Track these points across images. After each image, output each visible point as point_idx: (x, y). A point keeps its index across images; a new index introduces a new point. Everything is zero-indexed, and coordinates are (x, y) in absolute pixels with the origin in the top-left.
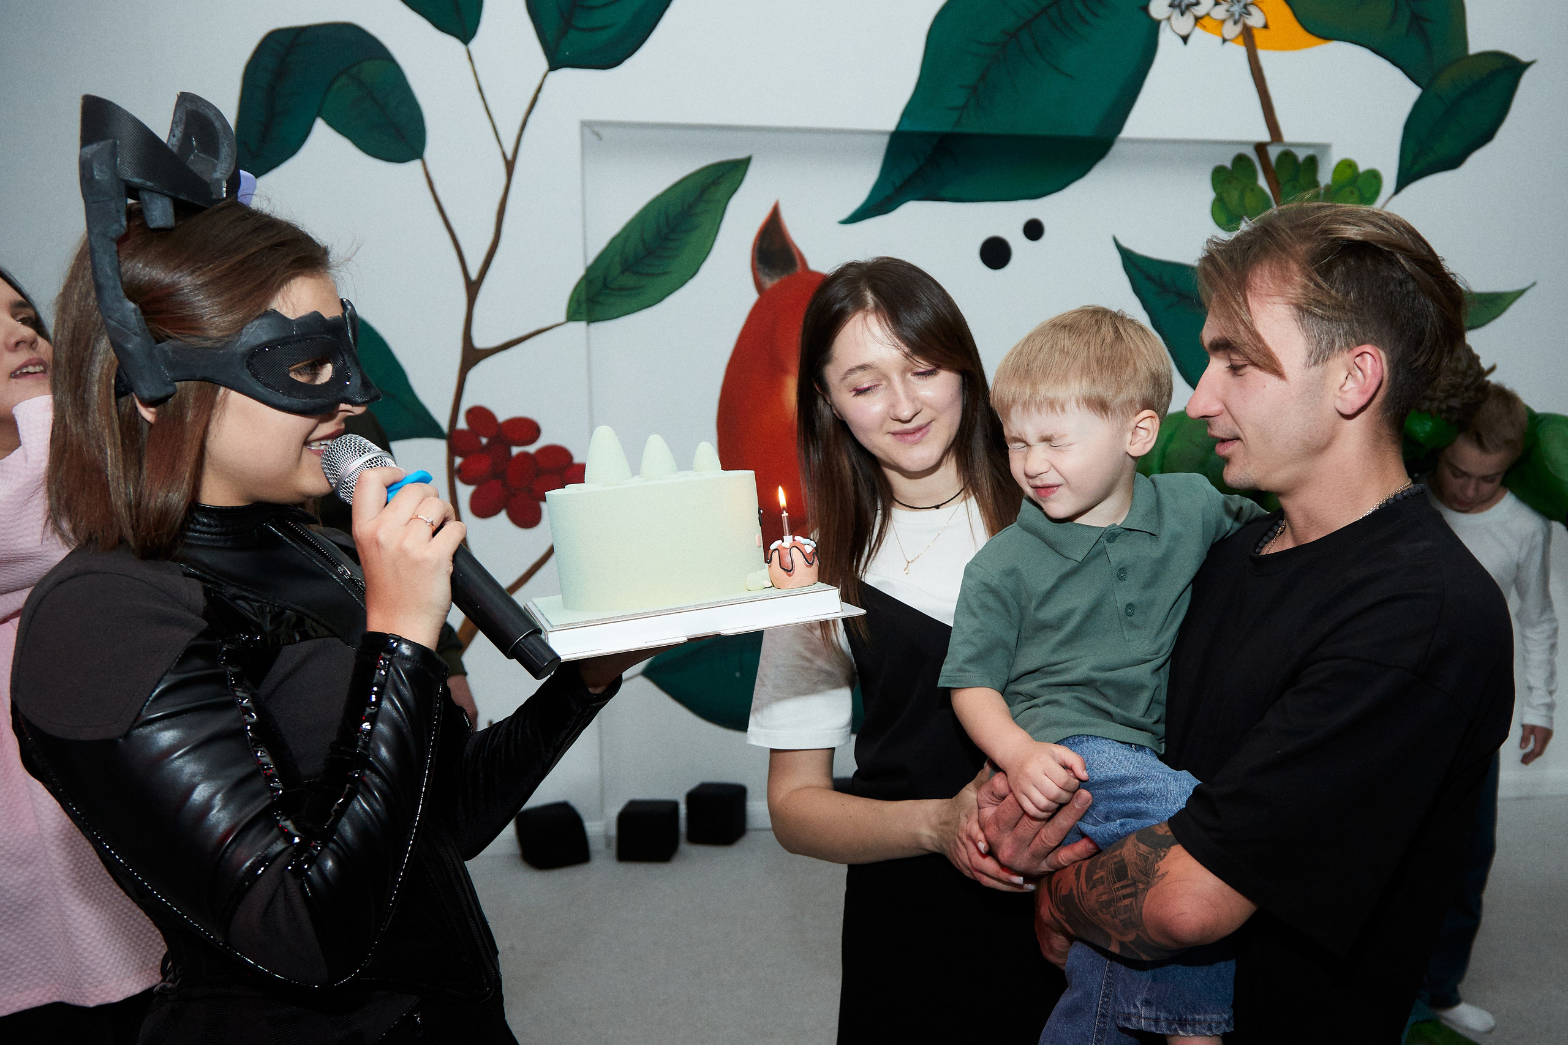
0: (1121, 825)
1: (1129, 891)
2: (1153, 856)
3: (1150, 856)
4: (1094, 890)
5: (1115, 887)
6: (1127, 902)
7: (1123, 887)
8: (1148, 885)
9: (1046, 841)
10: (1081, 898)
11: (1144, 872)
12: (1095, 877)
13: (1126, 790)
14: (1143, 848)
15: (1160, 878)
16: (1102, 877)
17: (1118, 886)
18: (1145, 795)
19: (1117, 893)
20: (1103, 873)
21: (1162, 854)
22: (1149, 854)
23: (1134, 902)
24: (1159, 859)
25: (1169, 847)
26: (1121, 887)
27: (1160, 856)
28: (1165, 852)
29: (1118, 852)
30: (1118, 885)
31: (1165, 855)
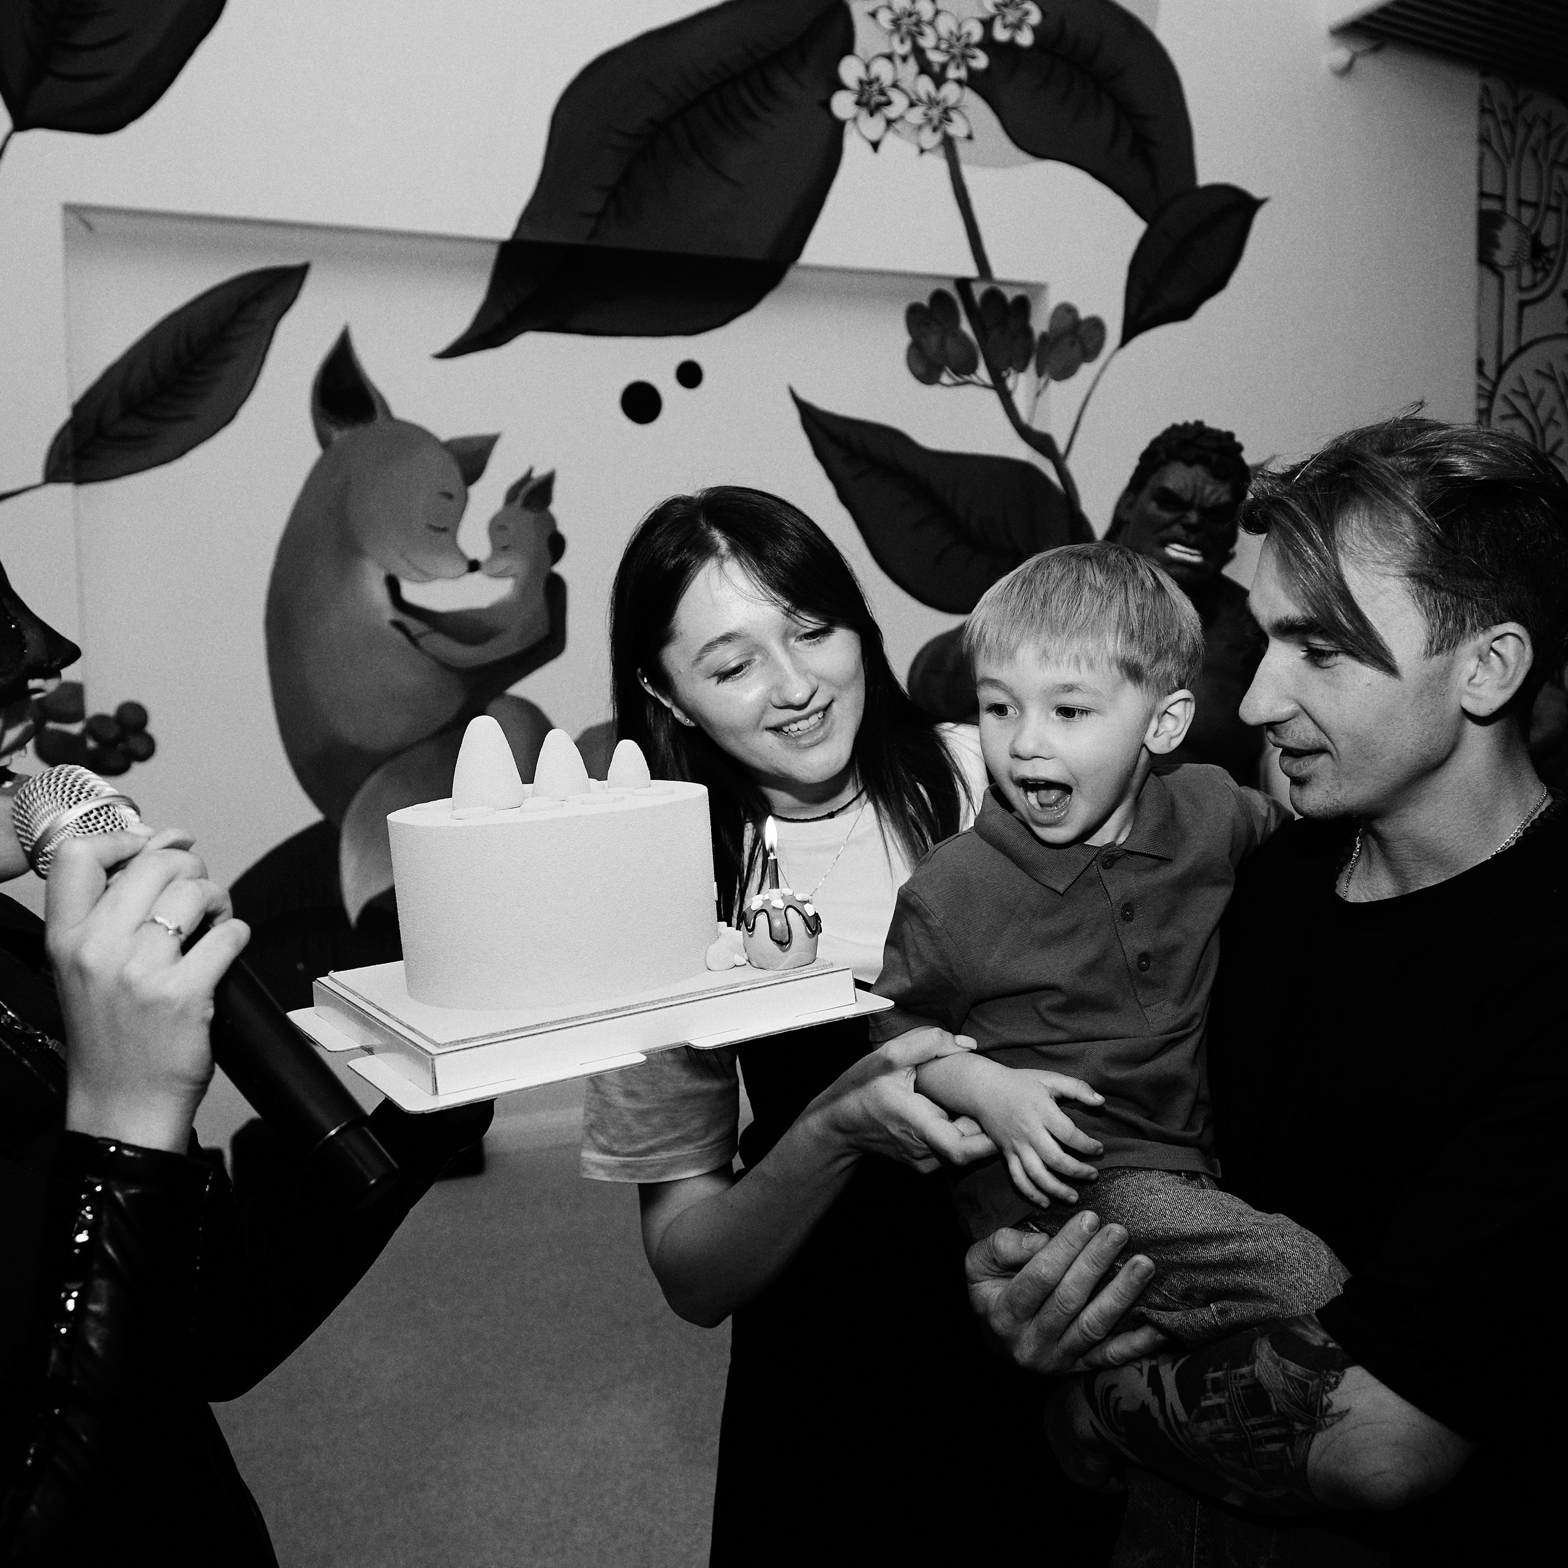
0: (1222, 1312)
1: (1275, 1431)
2: (1316, 1381)
3: (1310, 1382)
4: (1205, 1425)
5: (1248, 1424)
6: (1274, 1447)
7: (1262, 1426)
8: (1314, 1428)
9: (1089, 1332)
10: (1176, 1430)
11: (1304, 1406)
12: (1204, 1404)
13: (1213, 1253)
14: (1294, 1368)
15: (1336, 1418)
16: (1219, 1406)
17: (1254, 1423)
18: (1245, 1262)
19: (1253, 1434)
20: (1222, 1400)
21: (1333, 1380)
22: (1306, 1378)
23: (1288, 1449)
24: (1327, 1388)
25: (1341, 1368)
26: (1259, 1424)
27: (1328, 1383)
28: (1337, 1377)
29: (1245, 1370)
30: (1253, 1421)
31: (1337, 1383)
